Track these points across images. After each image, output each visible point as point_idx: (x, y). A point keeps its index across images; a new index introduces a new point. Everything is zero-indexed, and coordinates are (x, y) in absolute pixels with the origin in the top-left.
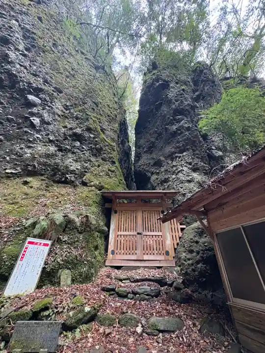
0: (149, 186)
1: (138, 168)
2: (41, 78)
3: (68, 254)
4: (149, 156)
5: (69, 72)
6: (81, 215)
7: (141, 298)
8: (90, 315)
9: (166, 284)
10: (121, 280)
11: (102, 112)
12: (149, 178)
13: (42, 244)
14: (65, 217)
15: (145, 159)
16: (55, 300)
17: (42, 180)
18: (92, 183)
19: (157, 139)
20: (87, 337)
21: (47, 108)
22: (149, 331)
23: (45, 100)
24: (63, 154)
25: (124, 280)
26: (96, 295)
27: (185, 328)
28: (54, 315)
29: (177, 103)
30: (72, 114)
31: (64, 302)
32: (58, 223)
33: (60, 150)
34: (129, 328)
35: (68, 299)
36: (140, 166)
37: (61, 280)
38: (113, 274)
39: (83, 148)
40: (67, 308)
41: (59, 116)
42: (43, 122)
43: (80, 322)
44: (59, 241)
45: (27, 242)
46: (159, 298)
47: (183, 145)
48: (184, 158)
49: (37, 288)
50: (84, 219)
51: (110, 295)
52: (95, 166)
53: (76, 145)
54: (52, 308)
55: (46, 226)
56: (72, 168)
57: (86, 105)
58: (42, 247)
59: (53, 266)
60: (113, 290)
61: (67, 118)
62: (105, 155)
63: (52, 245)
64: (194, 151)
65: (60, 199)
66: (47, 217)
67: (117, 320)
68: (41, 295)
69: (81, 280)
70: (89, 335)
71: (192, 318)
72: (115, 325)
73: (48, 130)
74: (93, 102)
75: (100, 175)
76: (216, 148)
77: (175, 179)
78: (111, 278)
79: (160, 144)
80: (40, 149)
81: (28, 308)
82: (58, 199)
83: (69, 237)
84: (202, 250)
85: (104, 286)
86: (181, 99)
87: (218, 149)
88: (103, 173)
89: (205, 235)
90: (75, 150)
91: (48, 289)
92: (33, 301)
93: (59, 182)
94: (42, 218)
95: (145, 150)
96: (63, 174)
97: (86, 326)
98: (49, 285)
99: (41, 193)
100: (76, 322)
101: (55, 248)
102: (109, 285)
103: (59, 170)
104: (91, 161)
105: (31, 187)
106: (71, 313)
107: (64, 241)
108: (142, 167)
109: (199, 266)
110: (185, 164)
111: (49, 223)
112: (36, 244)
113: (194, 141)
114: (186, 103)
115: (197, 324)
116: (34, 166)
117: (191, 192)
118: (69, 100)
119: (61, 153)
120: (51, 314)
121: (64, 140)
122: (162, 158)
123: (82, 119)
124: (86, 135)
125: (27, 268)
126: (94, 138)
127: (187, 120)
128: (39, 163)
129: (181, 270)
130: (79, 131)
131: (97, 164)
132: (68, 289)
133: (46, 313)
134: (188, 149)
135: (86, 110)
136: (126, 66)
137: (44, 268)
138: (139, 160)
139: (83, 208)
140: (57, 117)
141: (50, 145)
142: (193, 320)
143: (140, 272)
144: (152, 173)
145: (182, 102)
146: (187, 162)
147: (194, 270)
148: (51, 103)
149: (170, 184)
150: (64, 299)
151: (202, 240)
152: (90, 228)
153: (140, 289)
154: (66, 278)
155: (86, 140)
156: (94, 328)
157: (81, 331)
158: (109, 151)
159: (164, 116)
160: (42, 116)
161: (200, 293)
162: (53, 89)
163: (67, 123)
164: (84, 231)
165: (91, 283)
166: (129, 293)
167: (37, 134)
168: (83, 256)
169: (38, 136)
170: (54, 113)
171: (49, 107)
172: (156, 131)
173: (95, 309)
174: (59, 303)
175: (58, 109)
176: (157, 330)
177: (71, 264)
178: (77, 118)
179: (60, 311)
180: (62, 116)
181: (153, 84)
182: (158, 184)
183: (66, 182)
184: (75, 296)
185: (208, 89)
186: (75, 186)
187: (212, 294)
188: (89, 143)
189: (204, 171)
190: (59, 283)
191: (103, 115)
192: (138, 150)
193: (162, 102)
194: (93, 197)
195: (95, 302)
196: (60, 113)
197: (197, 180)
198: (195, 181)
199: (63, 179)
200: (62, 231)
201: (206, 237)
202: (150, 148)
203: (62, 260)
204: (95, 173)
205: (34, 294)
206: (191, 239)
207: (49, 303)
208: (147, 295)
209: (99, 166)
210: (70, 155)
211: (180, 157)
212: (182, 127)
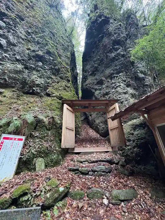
0: (94, 99)
1: (86, 86)
2: (3, 4)
3: (40, 146)
4: (93, 78)
5: (29, 4)
6: (48, 117)
7: (99, 174)
8: (64, 194)
9: (114, 163)
10: (82, 162)
11: (57, 42)
12: (94, 93)
13: (17, 139)
14: (35, 118)
15: (90, 80)
16: (33, 185)
17: (13, 91)
18: (54, 95)
19: (99, 65)
20: (64, 213)
21: (11, 31)
22: (114, 201)
23: (9, 24)
24: (29, 71)
25: (84, 162)
26: (65, 175)
27: (139, 196)
28: (33, 199)
29: (115, 35)
30: (34, 39)
31: (41, 185)
32: (29, 121)
33: (26, 68)
34: (97, 200)
35: (44, 182)
36: (87, 85)
37: (36, 167)
38: (75, 158)
39: (45, 68)
40: (44, 190)
41: (23, 39)
42: (9, 43)
43: (56, 200)
44: (31, 136)
45: (2, 138)
46: (111, 173)
47: (119, 68)
48: (121, 77)
49: (15, 175)
50: (51, 119)
51: (76, 173)
52: (56, 82)
53: (39, 65)
54: (30, 193)
55: (19, 125)
56: (37, 82)
57: (44, 33)
58: (17, 142)
59: (28, 156)
60: (77, 170)
61: (30, 42)
62: (62, 75)
63: (26, 139)
64: (126, 73)
65: (30, 105)
66: (19, 118)
67: (86, 194)
68: (19, 181)
69: (52, 164)
70: (65, 210)
71: (142, 188)
72: (84, 199)
73: (14, 51)
74: (50, 32)
75: (59, 90)
76: (140, 71)
77: (115, 92)
78: (74, 161)
79: (101, 68)
80: (9, 66)
81: (7, 196)
82: (28, 106)
83: (39, 133)
84: (137, 139)
85: (70, 167)
86: (119, 32)
87: (142, 72)
88: (62, 88)
89: (138, 129)
90: (39, 69)
91: (26, 174)
92: (12, 187)
93: (27, 93)
94: (14, 118)
95: (90, 74)
96: (30, 87)
97: (61, 202)
98: (26, 171)
99: (13, 101)
100: (53, 202)
101: (29, 142)
102: (74, 166)
103: (27, 84)
104: (52, 78)
105: (5, 96)
106: (48, 195)
107: (36, 136)
108: (88, 85)
109: (135, 150)
110: (121, 81)
111: (22, 122)
112: (11, 139)
113: (127, 65)
114: (123, 35)
115: (148, 192)
116: (6, 80)
117: (127, 100)
118: (30, 28)
119: (27, 71)
120: (30, 199)
121: (29, 60)
122: (104, 79)
123: (42, 44)
124: (47, 57)
125: (4, 159)
126: (53, 60)
127: (122, 49)
128: (10, 78)
129: (123, 153)
130: (40, 53)
131: (56, 81)
132: (43, 173)
133: (25, 198)
134: (122, 72)
135: (45, 37)
136: (72, 12)
137: (20, 158)
138: (86, 81)
139: (49, 111)
140: (21, 40)
141: (17, 63)
142: (143, 189)
143: (94, 156)
144: (96, 90)
145: (119, 34)
146: (123, 80)
147: (132, 153)
148: (15, 27)
149: (110, 96)
150: (40, 183)
151: (136, 133)
152: (56, 126)
153: (98, 168)
154: (40, 164)
155: (47, 61)
156: (68, 203)
157: (58, 208)
158: (65, 72)
159: (105, 46)
160: (8, 38)
161: (137, 167)
162: (15, 15)
163: (30, 46)
164: (51, 129)
165: (60, 166)
166: (90, 171)
167: (5, 53)
168: (53, 147)
169: (6, 55)
170: (18, 37)
171: (13, 30)
172: (99, 59)
173: (67, 188)
174: (37, 186)
175: (22, 34)
176: (119, 200)
177: (44, 153)
178: (38, 43)
179: (38, 194)
180: (26, 39)
181: (96, 20)
182: (101, 96)
183: (33, 93)
184: (50, 179)
185: (133, 30)
186: (40, 97)
187: (144, 168)
188: (49, 64)
189: (134, 87)
190: (35, 169)
191: (59, 43)
192: (85, 73)
193: (104, 35)
194: (55, 104)
195: (66, 182)
196: (23, 37)
197: (130, 92)
198: (129, 93)
199: (31, 91)
200: (34, 128)
201: (138, 130)
202: (93, 72)
203: (36, 151)
204: (55, 87)
205: (13, 180)
206: (129, 132)
207: (27, 189)
208: (103, 172)
209: (58, 82)
210: (34, 72)
211: (117, 77)
212: (119, 54)
